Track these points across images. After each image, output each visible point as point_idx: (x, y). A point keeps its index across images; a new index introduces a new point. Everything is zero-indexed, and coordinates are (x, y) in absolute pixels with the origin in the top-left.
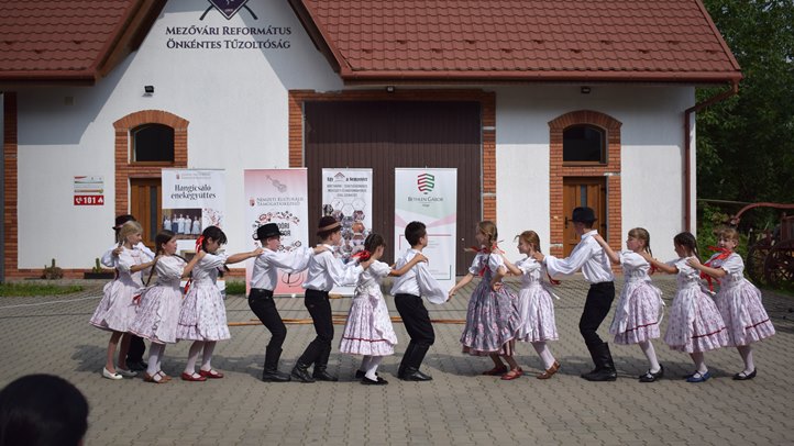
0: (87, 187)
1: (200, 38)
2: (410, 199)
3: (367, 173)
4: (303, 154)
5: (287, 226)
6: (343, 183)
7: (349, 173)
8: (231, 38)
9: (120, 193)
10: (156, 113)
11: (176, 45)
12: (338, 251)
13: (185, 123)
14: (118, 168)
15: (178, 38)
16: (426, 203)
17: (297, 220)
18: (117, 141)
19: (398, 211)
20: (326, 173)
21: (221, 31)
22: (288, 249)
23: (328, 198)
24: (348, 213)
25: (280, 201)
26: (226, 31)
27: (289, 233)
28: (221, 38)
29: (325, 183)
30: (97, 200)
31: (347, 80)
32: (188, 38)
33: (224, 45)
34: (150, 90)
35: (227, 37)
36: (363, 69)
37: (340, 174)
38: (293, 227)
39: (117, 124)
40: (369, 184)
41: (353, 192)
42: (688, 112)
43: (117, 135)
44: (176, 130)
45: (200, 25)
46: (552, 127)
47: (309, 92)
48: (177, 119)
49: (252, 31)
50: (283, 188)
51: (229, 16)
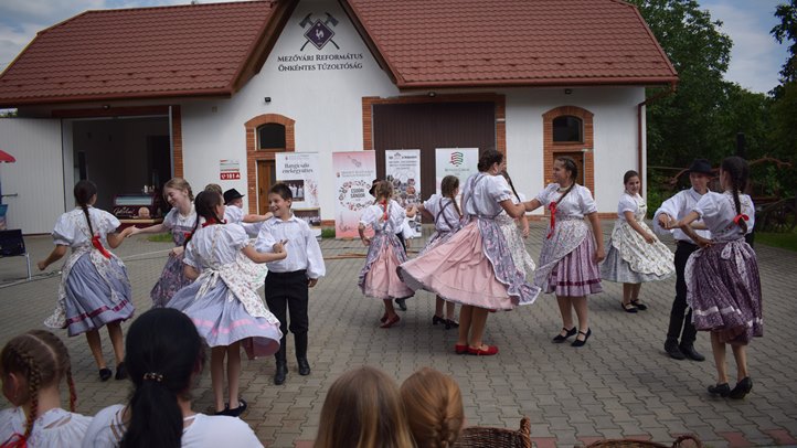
0: (228, 167)
1: (301, 63)
3: (416, 153)
6: (400, 160)
7: (404, 153)
8: (322, 62)
9: (250, 171)
10: (273, 115)
11: (285, 68)
13: (292, 122)
14: (248, 154)
15: (286, 64)
18: (247, 136)
20: (388, 153)
21: (315, 58)
23: (389, 171)
25: (357, 173)
26: (318, 57)
28: (315, 62)
29: (388, 160)
30: (236, 176)
31: (402, 89)
32: (293, 64)
33: (317, 67)
34: (268, 100)
35: (319, 62)
36: (413, 81)
37: (398, 154)
39: (247, 124)
40: (418, 160)
41: (407, 166)
42: (640, 105)
43: (247, 131)
44: (287, 127)
45: (301, 54)
46: (545, 118)
47: (375, 98)
48: (286, 119)
49: (336, 57)
50: (359, 164)
51: (320, 47)
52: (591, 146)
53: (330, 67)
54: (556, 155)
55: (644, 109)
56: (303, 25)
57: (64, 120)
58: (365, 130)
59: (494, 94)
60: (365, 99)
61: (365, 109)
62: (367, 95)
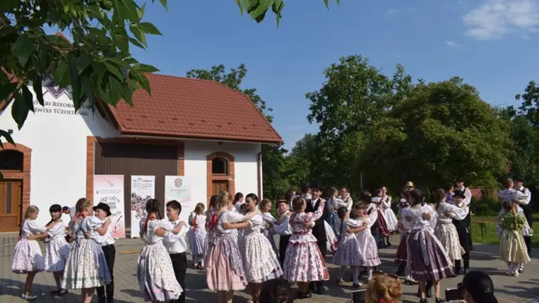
2: (172, 190)
3: (153, 178)
5: (114, 203)
6: (141, 182)
7: (144, 177)
8: (58, 108)
12: (139, 215)
13: (30, 150)
16: (179, 192)
17: (119, 201)
19: (166, 196)
20: (134, 178)
21: (52, 104)
22: (115, 215)
23: (133, 190)
25: (111, 192)
26: (54, 104)
27: (115, 207)
28: (52, 107)
29: (132, 182)
31: (123, 133)
33: (53, 111)
34: (11, 132)
35: (55, 107)
36: (130, 129)
37: (140, 178)
38: (117, 205)
40: (153, 183)
41: (146, 187)
42: (259, 154)
44: (25, 154)
46: (208, 158)
47: (98, 138)
48: (26, 148)
49: (69, 105)
50: (112, 185)
51: (56, 96)
52: (233, 177)
53: (63, 112)
54: (214, 182)
55: (261, 155)
58: (89, 160)
59: (177, 141)
60: (88, 137)
61: (89, 144)
62: (91, 135)
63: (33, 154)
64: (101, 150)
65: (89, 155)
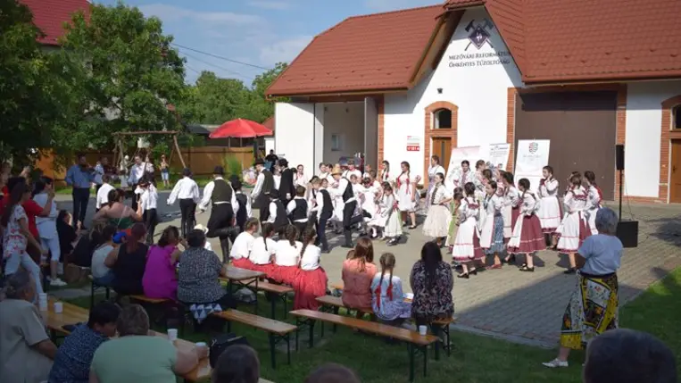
0: (412, 142)
1: (465, 60)
2: (525, 156)
4: (514, 124)
8: (480, 59)
9: (427, 145)
10: (443, 102)
11: (453, 65)
13: (457, 107)
14: (426, 132)
15: (455, 61)
18: (426, 118)
24: (496, 165)
26: (477, 56)
28: (475, 60)
30: (417, 149)
31: (527, 83)
32: (459, 61)
33: (476, 63)
34: (440, 91)
35: (478, 59)
39: (426, 109)
43: (426, 114)
44: (453, 111)
45: (465, 53)
46: (665, 106)
47: (518, 89)
48: (453, 105)
49: (490, 55)
51: (479, 47)
53: (485, 63)
54: (674, 141)
56: (467, 29)
57: (317, 104)
58: (509, 115)
59: (618, 84)
60: (509, 89)
61: (510, 97)
62: (512, 85)
63: (459, 111)
64: (521, 102)
65: (509, 109)
